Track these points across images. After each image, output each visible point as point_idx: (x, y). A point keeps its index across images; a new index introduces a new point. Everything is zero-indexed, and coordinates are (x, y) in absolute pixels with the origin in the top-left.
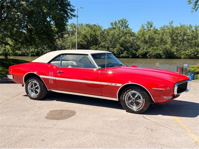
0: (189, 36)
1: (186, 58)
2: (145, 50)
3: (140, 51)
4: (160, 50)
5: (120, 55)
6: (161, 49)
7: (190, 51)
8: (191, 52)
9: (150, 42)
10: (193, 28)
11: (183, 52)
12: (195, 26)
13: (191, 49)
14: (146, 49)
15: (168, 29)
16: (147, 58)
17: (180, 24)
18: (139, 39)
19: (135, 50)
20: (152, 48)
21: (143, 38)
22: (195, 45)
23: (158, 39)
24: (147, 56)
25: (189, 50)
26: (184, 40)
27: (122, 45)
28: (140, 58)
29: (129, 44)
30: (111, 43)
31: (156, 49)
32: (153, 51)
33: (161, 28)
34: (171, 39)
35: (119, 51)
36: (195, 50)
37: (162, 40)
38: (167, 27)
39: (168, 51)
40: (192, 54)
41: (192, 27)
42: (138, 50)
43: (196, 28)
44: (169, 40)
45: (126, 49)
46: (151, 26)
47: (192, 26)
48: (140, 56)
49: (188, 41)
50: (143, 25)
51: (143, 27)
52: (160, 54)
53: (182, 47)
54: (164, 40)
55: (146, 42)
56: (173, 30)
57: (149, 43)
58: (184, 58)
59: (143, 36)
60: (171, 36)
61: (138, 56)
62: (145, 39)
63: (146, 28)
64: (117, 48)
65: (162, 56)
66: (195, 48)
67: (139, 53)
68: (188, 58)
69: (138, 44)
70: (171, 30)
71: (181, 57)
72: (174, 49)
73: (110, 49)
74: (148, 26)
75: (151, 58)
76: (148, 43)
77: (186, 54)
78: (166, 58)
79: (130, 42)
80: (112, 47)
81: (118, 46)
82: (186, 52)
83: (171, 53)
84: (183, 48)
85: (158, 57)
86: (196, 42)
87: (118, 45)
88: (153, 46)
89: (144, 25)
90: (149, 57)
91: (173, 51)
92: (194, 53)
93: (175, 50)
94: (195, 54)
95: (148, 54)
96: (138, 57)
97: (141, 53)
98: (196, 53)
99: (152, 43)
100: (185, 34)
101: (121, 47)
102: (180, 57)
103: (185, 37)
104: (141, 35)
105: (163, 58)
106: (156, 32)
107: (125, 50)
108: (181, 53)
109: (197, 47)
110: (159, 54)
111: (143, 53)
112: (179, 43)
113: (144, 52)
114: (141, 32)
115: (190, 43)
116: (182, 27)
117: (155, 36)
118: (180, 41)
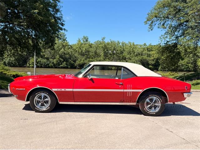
0: (117, 50)
2: (82, 61)
3: (78, 63)
5: (59, 65)
9: (86, 54)
10: (121, 45)
14: (83, 61)
15: (101, 44)
17: (110, 40)
18: (76, 52)
19: (73, 61)
20: (88, 60)
21: (80, 51)
22: (123, 58)
23: (93, 52)
26: (114, 54)
27: (61, 57)
28: (78, 68)
29: (67, 56)
30: (51, 54)
31: (92, 61)
33: (95, 42)
34: (104, 53)
35: (59, 61)
37: (96, 53)
38: (100, 42)
41: (119, 43)
42: (76, 61)
43: (123, 44)
44: (102, 53)
45: (66, 60)
46: (87, 41)
49: (116, 55)
50: (79, 39)
51: (79, 41)
53: (112, 60)
54: (98, 53)
55: (82, 54)
56: (105, 45)
58: (115, 70)
59: (80, 49)
60: (104, 50)
61: (76, 66)
62: (82, 51)
63: (82, 42)
64: (57, 59)
69: (76, 56)
70: (104, 44)
73: (50, 59)
74: (84, 40)
76: (85, 55)
79: (69, 54)
80: (51, 58)
86: (123, 56)
87: (58, 56)
88: (89, 58)
95: (85, 65)
96: (75, 68)
99: (88, 55)
100: (114, 49)
101: (60, 58)
103: (115, 52)
106: (91, 46)
107: (64, 61)
111: (80, 64)
112: (110, 56)
113: (82, 64)
114: (78, 45)
115: (119, 56)
116: (112, 43)
117: (90, 49)
118: (110, 54)
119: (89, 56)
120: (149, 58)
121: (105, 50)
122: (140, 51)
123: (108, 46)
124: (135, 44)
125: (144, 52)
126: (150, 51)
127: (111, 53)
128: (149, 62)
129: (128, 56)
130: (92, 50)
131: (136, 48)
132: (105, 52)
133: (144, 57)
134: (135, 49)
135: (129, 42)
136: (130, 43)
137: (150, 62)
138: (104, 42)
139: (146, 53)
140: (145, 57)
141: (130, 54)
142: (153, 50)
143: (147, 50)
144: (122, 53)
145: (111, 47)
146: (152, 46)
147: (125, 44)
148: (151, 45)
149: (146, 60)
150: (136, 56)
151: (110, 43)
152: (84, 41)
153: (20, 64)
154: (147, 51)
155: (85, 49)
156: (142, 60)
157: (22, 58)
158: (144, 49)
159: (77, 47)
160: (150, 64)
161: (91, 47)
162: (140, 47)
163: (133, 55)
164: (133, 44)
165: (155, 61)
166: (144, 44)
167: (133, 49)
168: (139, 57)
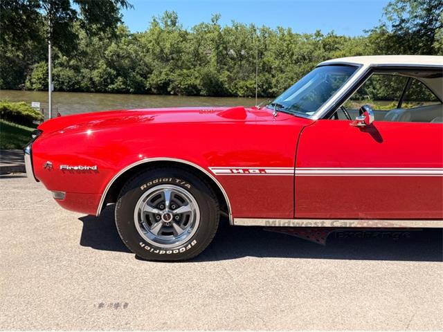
0: (251, 49)
1: (248, 97)
2: (163, 76)
3: (153, 80)
4: (196, 78)
5: (107, 86)
6: (197, 75)
7: (254, 82)
8: (256, 83)
9: (173, 59)
10: (258, 33)
11: (241, 83)
12: (262, 28)
13: (257, 78)
14: (167, 74)
15: (209, 32)
16: (169, 94)
17: (233, 21)
18: (148, 51)
19: (141, 76)
20: (178, 72)
21: (158, 50)
22: (264, 69)
23: (189, 53)
24: (169, 89)
25: (252, 79)
26: (242, 57)
27: (110, 64)
28: (153, 94)
29: (126, 62)
31: (188, 76)
32: (181, 78)
33: (195, 28)
34: (217, 55)
35: (106, 77)
36: (264, 78)
37: (196, 54)
38: (207, 26)
39: (211, 81)
40: (259, 87)
41: (255, 30)
42: (149, 75)
43: (264, 31)
44: (211, 56)
45: (121, 71)
46: (174, 23)
47: (256, 27)
48: (153, 90)
49: (248, 60)
50: (154, 20)
51: (155, 24)
52: (196, 85)
53: (238, 72)
54: (201, 55)
55: (163, 58)
56: (220, 36)
57: (172, 61)
58: (244, 96)
59: (158, 44)
60: (217, 48)
61: (150, 89)
62: (162, 51)
63: (162, 25)
64: (100, 70)
65: (200, 90)
66: (264, 76)
67: (151, 82)
68: (251, 96)
69: (147, 61)
70: (216, 33)
71: (238, 93)
72: (223, 77)
73: (82, 70)
74: (166, 22)
75: (177, 95)
76: (169, 60)
77: (247, 87)
78: (209, 96)
79: (129, 56)
80: (86, 67)
81: (102, 64)
82: (248, 83)
83: (217, 84)
84: (241, 75)
85: (192, 92)
86: (264, 63)
87: (102, 61)
88: (181, 68)
89: (157, 20)
90: (172, 93)
91: (221, 80)
92: (263, 85)
93: (226, 79)
94: (264, 87)
95: (171, 86)
96: (148, 92)
97: (154, 82)
98: (267, 86)
99: (178, 60)
100: (243, 46)
101: (108, 68)
102: (236, 93)
103: (243, 52)
104: (154, 41)
105: (202, 96)
106: (184, 36)
107: (118, 75)
108: (236, 84)
109: (267, 73)
110: (194, 87)
111: (159, 82)
112: (231, 63)
113: (162, 82)
114: (153, 34)
115: (253, 63)
116: (237, 28)
117: (183, 45)
118: (232, 59)
119: (180, 63)
121: (221, 48)
122: (305, 51)
123: (227, 38)
124: (293, 32)
125: (316, 54)
126: (330, 50)
127: (235, 56)
129: (276, 64)
130: (189, 47)
131: (296, 43)
132: (221, 52)
134: (293, 46)
135: (278, 28)
136: (281, 30)
138: (216, 28)
139: (321, 55)
141: (282, 59)
142: (337, 48)
143: (324, 48)
144: (261, 54)
145: (234, 41)
146: (336, 37)
147: (270, 34)
148: (334, 34)
150: (296, 63)
151: (231, 30)
152: (167, 25)
153: (8, 83)
154: (322, 50)
155: (171, 45)
157: (12, 67)
158: (316, 45)
159: (150, 39)
161: (185, 40)
162: (305, 40)
163: (289, 61)
164: (290, 34)
166: (315, 32)
167: (288, 44)
168: (303, 66)
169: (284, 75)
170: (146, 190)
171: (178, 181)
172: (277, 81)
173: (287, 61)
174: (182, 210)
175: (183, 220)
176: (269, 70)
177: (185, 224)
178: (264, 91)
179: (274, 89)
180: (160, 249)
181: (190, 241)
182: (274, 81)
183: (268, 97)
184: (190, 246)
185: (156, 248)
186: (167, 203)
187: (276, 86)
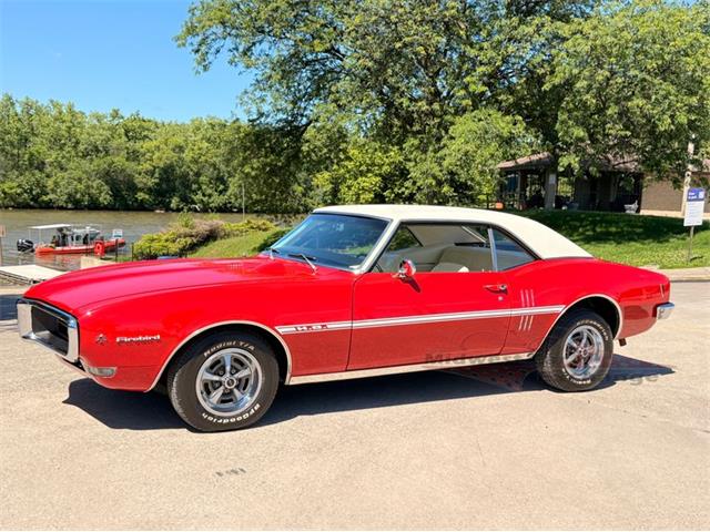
1: (7, 207)
7: (15, 184)
8: (19, 186)
10: (19, 109)
12: (24, 100)
13: (22, 178)
22: (31, 164)
25: (12, 180)
36: (33, 179)
40: (26, 192)
41: (13, 104)
43: (28, 106)
47: (14, 99)
66: (33, 175)
68: (13, 207)
77: (4, 193)
82: (5, 187)
86: (32, 155)
94: (34, 193)
98: (38, 190)
109: (37, 171)
115: (12, 155)
120: (133, 165)
122: (98, 138)
124: (76, 109)
125: (114, 143)
126: (135, 138)
128: (136, 181)
129: (51, 157)
131: (81, 125)
133: (116, 160)
134: (78, 130)
135: (52, 101)
136: (56, 105)
137: (140, 180)
139: (124, 146)
140: (119, 160)
141: (61, 149)
142: (146, 137)
143: (126, 135)
144: (24, 141)
146: (144, 121)
147: (38, 110)
149: (123, 170)
150: (84, 156)
154: (124, 138)
156: (108, 173)
158: (113, 129)
160: (140, 186)
162: (95, 122)
163: (73, 153)
164: (71, 110)
165: (157, 175)
166: (110, 111)
167: (70, 128)
168: (96, 161)
169: (66, 175)
170: (209, 356)
171: (241, 343)
172: (56, 184)
173: (69, 152)
174: (243, 374)
175: (243, 384)
176: (41, 167)
177: (244, 389)
178: (35, 199)
179: (51, 196)
180: (223, 418)
181: (253, 406)
182: (50, 183)
183: (41, 208)
184: (253, 411)
185: (219, 418)
186: (228, 368)
187: (53, 191)
